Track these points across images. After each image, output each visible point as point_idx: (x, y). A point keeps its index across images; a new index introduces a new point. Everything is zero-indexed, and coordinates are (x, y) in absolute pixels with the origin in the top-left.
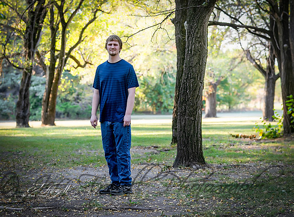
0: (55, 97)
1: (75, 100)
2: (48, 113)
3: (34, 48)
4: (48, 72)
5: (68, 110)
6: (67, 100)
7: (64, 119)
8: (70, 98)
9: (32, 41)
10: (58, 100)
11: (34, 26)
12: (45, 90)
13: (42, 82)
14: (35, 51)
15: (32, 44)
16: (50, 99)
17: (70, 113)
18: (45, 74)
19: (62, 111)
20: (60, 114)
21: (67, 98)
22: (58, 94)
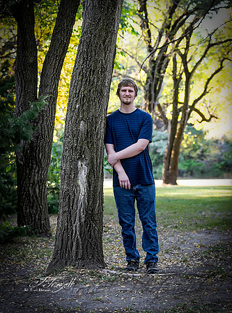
0: (177, 153)
1: (199, 158)
2: (170, 171)
3: (155, 100)
4: (170, 127)
5: (191, 169)
6: (190, 158)
7: (187, 177)
8: (194, 155)
9: (153, 93)
10: (180, 157)
11: (155, 76)
12: (167, 146)
13: (163, 137)
14: (156, 103)
15: (153, 96)
16: (172, 156)
17: (194, 171)
18: (166, 128)
19: (185, 169)
20: (183, 172)
21: (191, 155)
22: (181, 150)
